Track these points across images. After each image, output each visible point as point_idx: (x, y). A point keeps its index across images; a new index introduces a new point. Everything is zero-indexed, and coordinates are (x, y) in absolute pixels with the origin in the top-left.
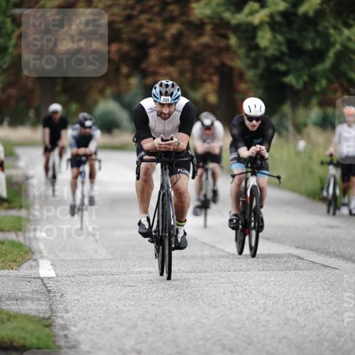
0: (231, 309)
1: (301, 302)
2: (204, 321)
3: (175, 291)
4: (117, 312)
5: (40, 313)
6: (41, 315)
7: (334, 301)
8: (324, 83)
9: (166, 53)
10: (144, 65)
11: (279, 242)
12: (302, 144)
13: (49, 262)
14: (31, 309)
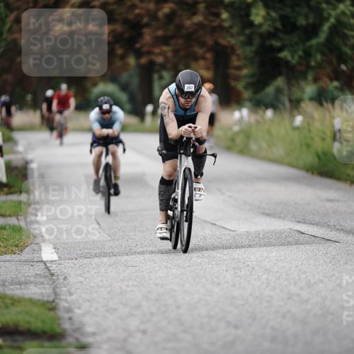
0: (234, 285)
1: (304, 276)
2: (209, 298)
3: (177, 269)
4: (121, 293)
5: (43, 296)
6: (45, 299)
7: (337, 274)
8: (319, 57)
9: (160, 33)
10: (138, 46)
11: (280, 217)
12: (299, 120)
13: (51, 246)
14: (35, 293)
